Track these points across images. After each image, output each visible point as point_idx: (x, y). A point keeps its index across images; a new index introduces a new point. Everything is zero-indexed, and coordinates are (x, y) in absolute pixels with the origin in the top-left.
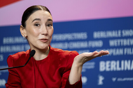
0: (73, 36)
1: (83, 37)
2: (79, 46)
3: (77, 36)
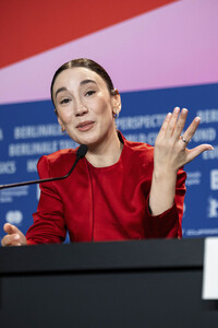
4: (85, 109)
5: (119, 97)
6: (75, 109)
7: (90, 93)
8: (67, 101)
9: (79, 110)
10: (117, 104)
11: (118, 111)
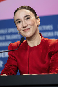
0: (42, 28)
1: (50, 28)
2: (47, 35)
3: (45, 28)
4: (26, 25)
5: (39, 19)
6: (23, 25)
7: (28, 18)
8: (19, 22)
9: (24, 26)
10: (39, 21)
11: (39, 24)
